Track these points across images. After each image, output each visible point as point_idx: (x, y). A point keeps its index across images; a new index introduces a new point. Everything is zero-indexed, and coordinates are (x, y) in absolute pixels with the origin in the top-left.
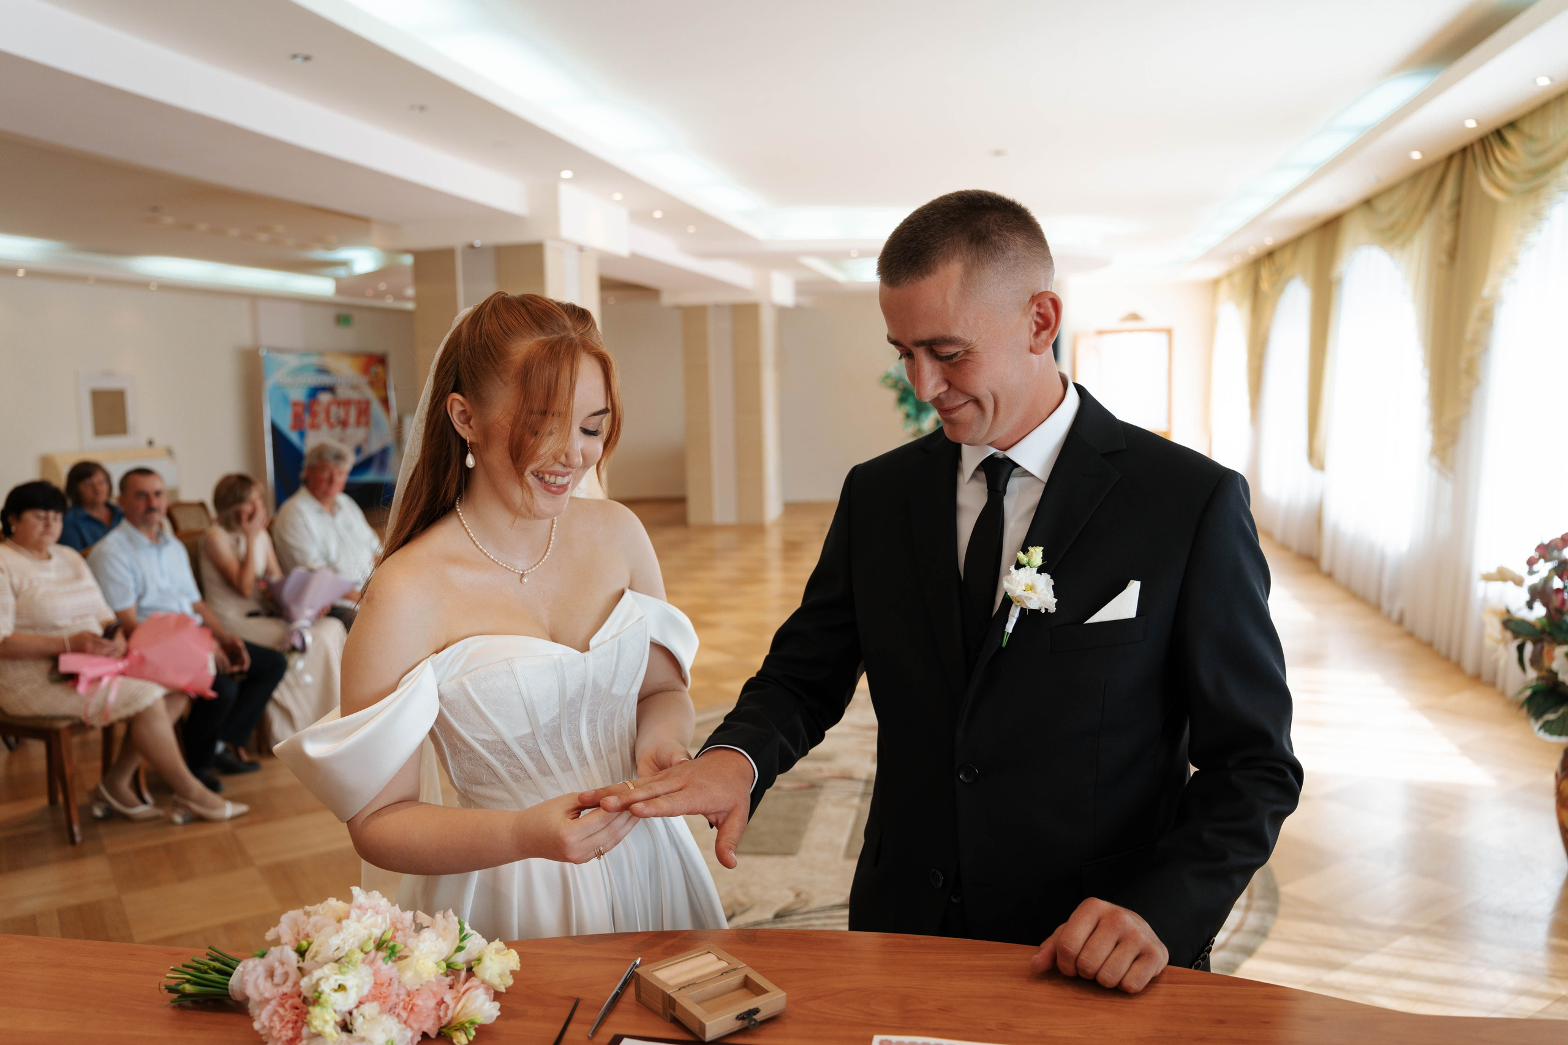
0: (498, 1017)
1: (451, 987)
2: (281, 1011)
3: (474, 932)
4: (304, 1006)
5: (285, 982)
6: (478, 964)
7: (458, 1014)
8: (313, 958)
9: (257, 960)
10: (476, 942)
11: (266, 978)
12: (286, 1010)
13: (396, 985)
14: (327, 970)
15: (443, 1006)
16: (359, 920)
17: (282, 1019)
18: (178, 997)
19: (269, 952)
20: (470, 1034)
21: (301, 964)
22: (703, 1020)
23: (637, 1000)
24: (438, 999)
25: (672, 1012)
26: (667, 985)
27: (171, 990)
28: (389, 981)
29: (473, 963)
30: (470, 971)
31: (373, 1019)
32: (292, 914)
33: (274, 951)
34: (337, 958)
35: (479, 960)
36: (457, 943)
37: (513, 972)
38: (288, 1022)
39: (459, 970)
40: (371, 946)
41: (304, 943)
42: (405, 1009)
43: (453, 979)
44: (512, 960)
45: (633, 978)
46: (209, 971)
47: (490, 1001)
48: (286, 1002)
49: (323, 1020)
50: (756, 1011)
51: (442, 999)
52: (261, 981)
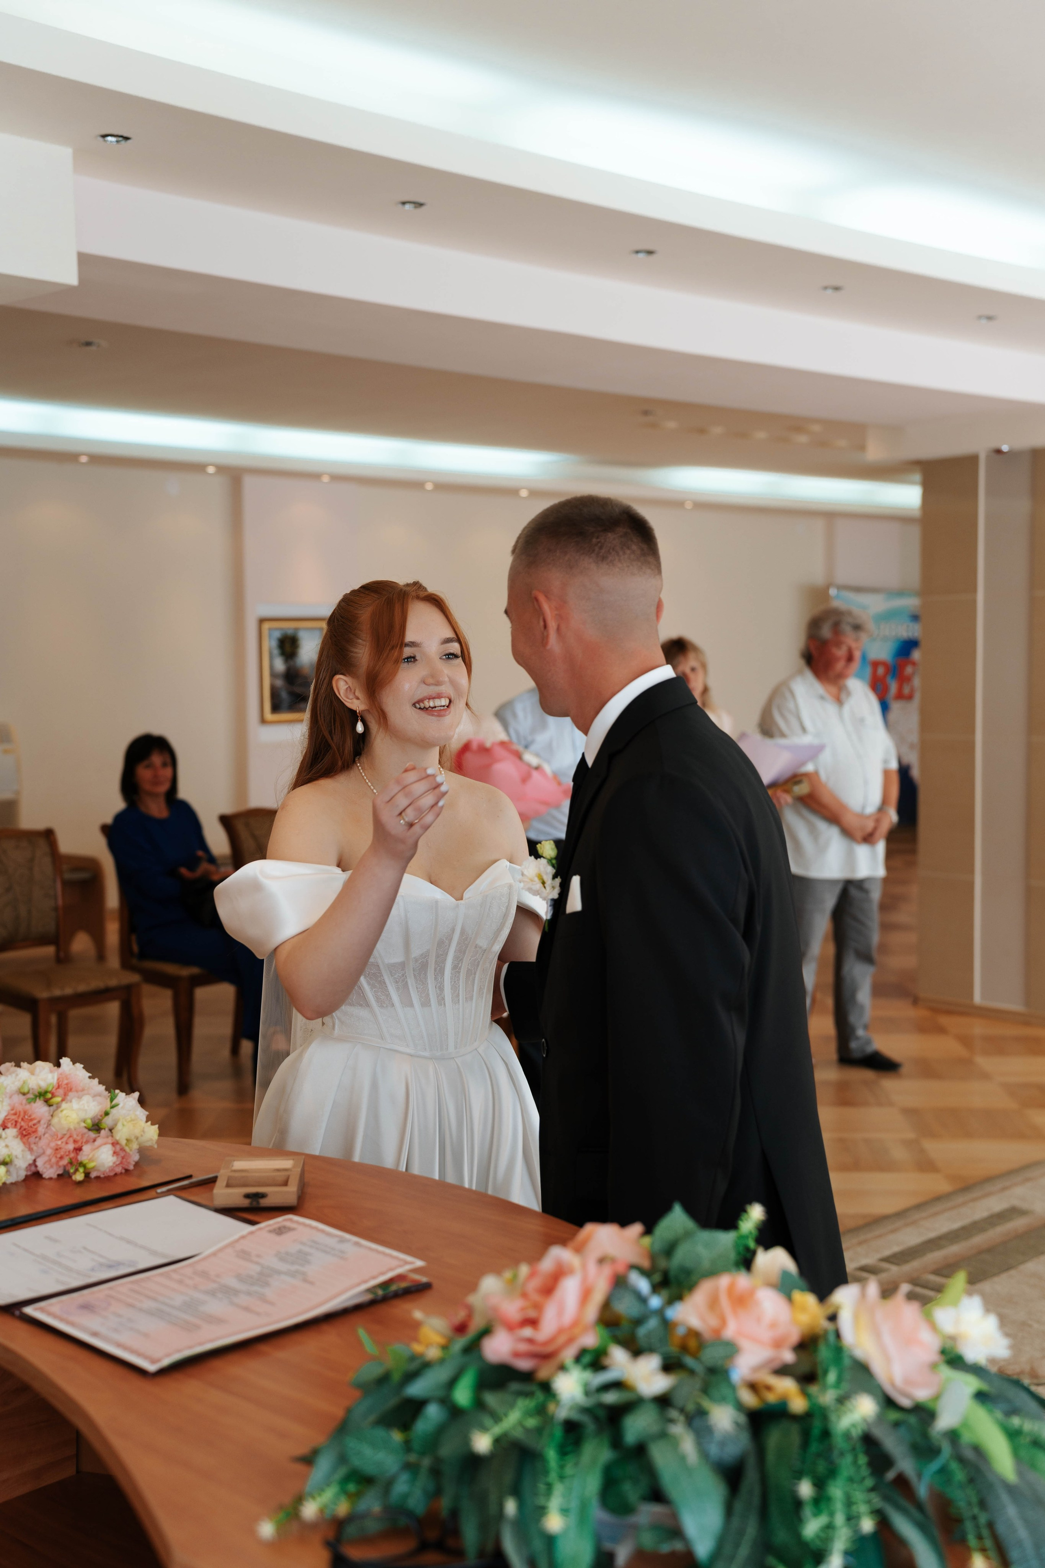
6: (115, 1127)
10: (120, 1111)
20: (81, 1173)
24: (77, 1146)
30: (111, 1130)
35: (116, 1124)
36: (106, 1109)
39: (104, 1130)
43: (95, 1135)
50: (263, 1196)
51: (82, 1146)
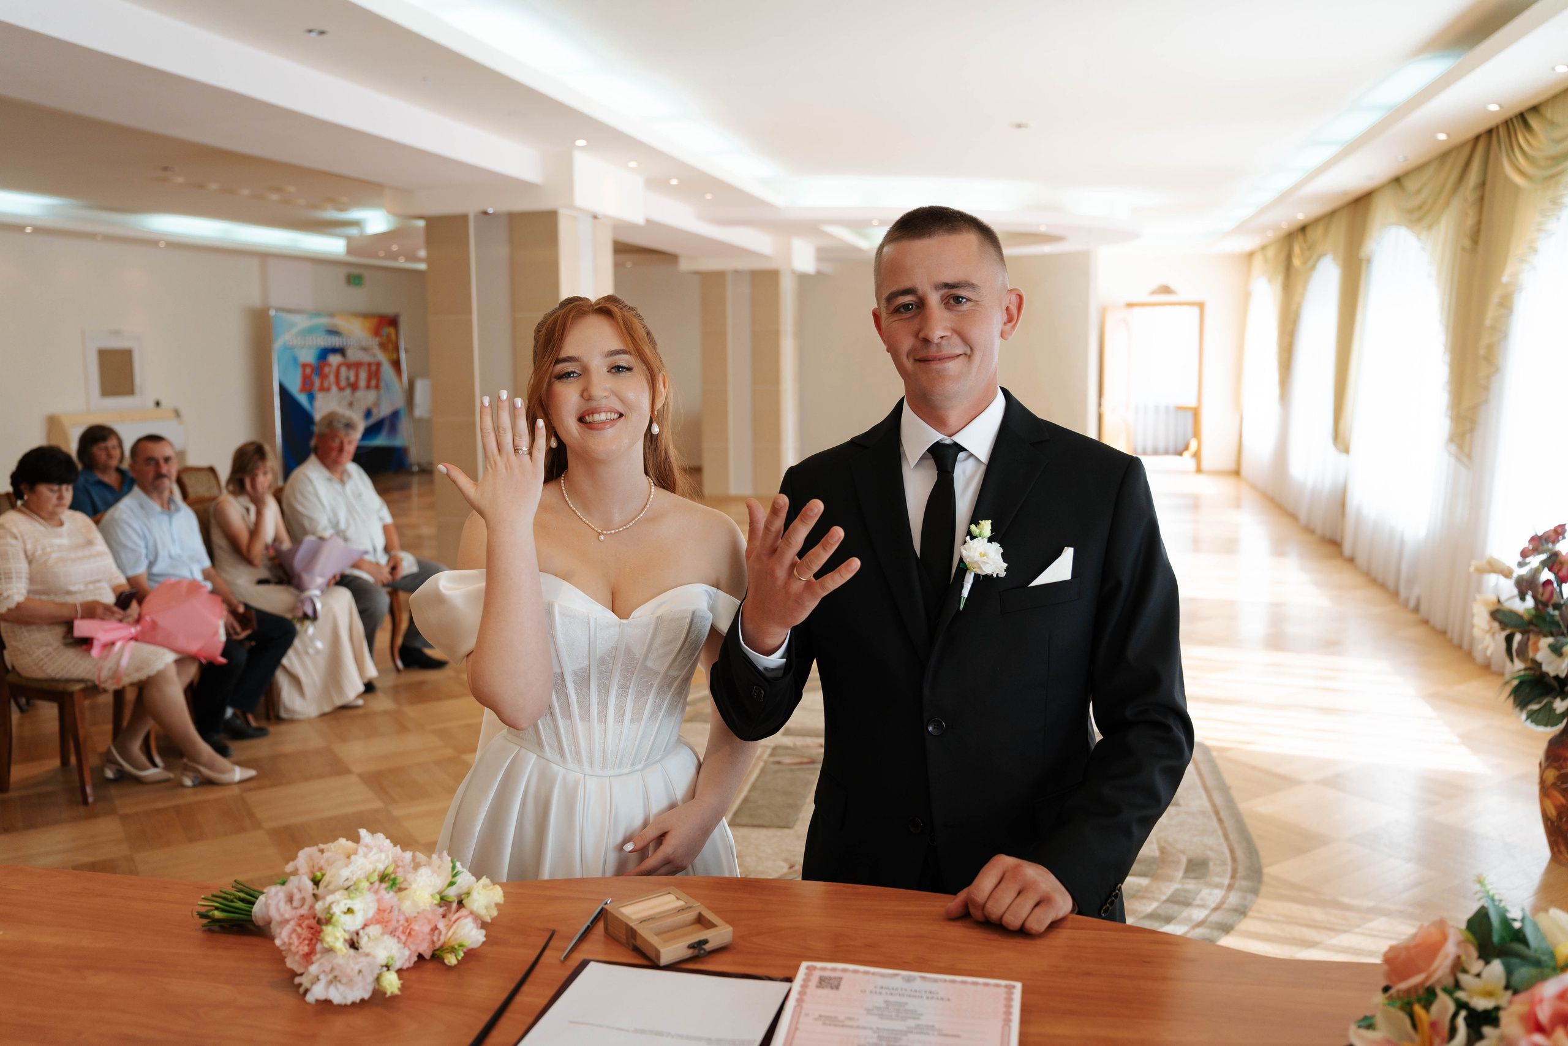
0: (484, 943)
1: (444, 916)
2: (299, 929)
3: (465, 870)
4: (318, 926)
5: (302, 906)
6: (468, 897)
7: (449, 939)
8: (326, 887)
9: (279, 887)
10: (466, 879)
11: (286, 903)
12: (303, 929)
13: (396, 913)
14: (338, 895)
15: (437, 932)
16: (365, 856)
17: (299, 936)
18: (209, 922)
19: (289, 881)
20: (459, 955)
21: (316, 892)
22: (659, 947)
23: (605, 932)
24: (433, 925)
25: (634, 941)
26: (630, 918)
27: (202, 916)
28: (390, 908)
29: (463, 896)
30: (460, 904)
31: (376, 939)
32: (307, 850)
33: (293, 881)
34: (346, 887)
35: (468, 894)
36: (449, 879)
37: (497, 905)
38: (304, 939)
39: (450, 902)
40: (375, 878)
41: (319, 874)
42: (403, 932)
43: (445, 910)
44: (497, 894)
45: (602, 914)
46: (235, 900)
47: (477, 928)
48: (303, 922)
49: (335, 937)
50: (706, 942)
51: (436, 925)
52: (282, 905)
